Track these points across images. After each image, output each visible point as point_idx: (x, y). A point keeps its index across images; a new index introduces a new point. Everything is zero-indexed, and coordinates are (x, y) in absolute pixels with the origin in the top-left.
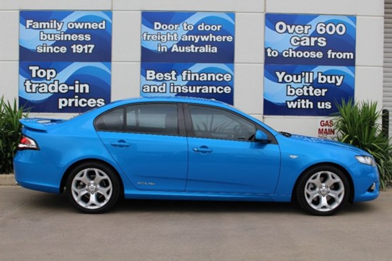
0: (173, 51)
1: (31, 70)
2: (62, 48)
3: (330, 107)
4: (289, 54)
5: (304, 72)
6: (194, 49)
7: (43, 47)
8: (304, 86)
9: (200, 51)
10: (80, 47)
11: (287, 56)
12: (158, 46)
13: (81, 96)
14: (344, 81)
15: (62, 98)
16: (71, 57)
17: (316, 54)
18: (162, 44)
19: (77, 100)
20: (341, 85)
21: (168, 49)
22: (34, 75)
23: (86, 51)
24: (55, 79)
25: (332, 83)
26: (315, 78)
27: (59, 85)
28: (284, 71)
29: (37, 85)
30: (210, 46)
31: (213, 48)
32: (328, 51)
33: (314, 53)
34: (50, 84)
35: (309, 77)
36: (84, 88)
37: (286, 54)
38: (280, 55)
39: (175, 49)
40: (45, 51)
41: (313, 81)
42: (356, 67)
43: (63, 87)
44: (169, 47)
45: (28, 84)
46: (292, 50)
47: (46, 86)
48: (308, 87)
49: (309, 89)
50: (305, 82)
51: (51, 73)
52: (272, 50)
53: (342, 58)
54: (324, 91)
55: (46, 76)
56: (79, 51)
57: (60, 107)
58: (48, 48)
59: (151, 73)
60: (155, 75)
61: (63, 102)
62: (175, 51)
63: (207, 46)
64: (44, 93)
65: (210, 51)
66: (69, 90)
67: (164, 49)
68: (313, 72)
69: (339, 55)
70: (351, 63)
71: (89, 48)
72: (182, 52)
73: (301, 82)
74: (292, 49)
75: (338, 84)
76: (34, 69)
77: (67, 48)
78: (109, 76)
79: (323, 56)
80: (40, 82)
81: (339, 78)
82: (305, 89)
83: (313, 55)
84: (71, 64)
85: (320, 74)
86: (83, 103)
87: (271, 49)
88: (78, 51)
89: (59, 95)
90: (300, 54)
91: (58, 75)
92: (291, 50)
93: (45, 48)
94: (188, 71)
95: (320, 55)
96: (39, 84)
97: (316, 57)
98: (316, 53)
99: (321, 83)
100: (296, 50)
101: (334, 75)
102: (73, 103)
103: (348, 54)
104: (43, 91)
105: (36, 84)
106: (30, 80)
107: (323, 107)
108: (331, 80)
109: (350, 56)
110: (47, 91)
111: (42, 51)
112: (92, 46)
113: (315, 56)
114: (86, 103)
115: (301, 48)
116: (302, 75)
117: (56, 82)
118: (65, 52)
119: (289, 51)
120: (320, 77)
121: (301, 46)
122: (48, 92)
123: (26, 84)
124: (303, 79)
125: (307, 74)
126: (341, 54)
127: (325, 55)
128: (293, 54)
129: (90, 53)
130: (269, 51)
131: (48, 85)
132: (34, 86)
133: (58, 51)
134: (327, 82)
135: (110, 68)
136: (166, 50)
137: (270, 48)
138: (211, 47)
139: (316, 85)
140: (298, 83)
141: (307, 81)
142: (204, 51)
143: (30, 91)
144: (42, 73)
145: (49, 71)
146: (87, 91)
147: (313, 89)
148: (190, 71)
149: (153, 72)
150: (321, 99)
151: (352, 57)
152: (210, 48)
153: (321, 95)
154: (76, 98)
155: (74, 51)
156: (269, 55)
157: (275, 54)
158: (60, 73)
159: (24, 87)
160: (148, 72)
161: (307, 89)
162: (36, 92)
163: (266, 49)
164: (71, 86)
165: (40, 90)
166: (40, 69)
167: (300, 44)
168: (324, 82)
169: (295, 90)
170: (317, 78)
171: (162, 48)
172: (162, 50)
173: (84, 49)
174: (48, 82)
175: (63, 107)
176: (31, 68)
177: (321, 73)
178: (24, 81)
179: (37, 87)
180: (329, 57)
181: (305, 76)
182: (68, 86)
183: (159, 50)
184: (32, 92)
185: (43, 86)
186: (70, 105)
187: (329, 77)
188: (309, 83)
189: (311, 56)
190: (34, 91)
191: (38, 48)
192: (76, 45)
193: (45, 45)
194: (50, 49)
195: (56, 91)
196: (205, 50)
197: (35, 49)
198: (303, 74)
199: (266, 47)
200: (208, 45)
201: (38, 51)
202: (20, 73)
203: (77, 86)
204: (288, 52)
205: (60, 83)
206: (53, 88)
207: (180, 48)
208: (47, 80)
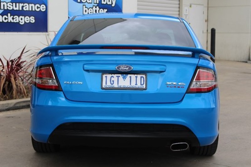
8: (93, 6)
14: (116, 3)
20: (115, 6)
25: (110, 5)
41: (99, 2)
48: (96, 7)
54: (105, 11)
82: (94, 8)
99: (103, 4)
108: (109, 1)
134: (107, 3)
139: (100, 5)
140: (90, 3)
147: (99, 9)
169: (88, 9)
188: (96, 3)
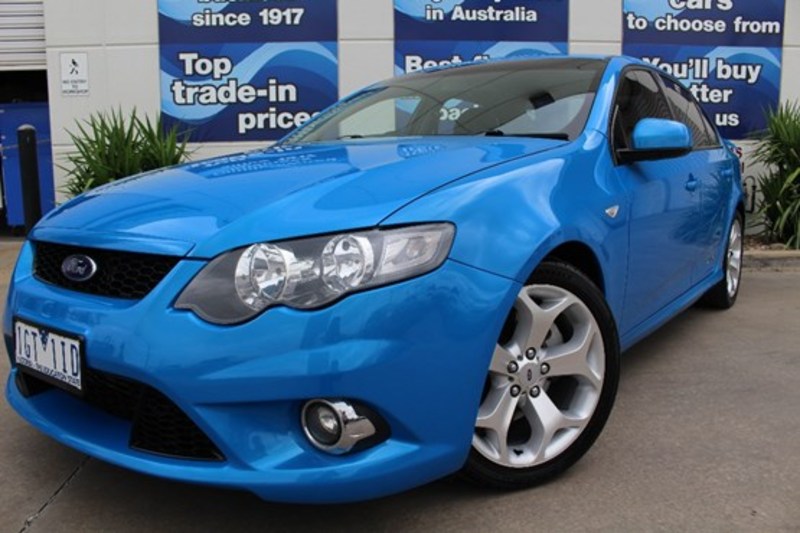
0: (454, 17)
1: (183, 61)
2: (241, 16)
3: (737, 122)
4: (666, 24)
5: (691, 58)
6: (494, 15)
7: (204, 15)
8: (692, 84)
9: (505, 18)
10: (275, 14)
11: (663, 27)
12: (426, 9)
13: (281, 107)
14: (762, 74)
15: (245, 112)
16: (260, 34)
17: (713, 25)
18: (435, 6)
19: (273, 116)
20: (756, 82)
21: (445, 15)
22: (189, 71)
23: (288, 21)
24: (230, 76)
25: (741, 80)
26: (711, 69)
27: (237, 89)
28: (657, 57)
29: (196, 89)
30: (523, 8)
31: (529, 12)
32: (734, 19)
33: (711, 22)
34: (221, 86)
35: (701, 68)
36: (287, 92)
37: (661, 24)
38: (651, 25)
39: (459, 14)
40: (208, 23)
41: (708, 75)
42: (785, 49)
43: (247, 91)
44: (447, 11)
45: (178, 88)
46: (673, 18)
47: (212, 90)
48: (699, 86)
49: (702, 90)
50: (694, 78)
51: (222, 66)
52: (636, 18)
53: (760, 31)
54: (727, 93)
55: (212, 72)
56: (275, 20)
57: (242, 130)
58: (214, 17)
59: (414, 61)
60: (422, 64)
61: (247, 121)
62: (458, 19)
63: (517, 9)
64: (210, 103)
65: (523, 19)
66: (257, 97)
67: (438, 15)
68: (708, 59)
69: (755, 27)
70: (775, 41)
71: (293, 16)
72: (472, 21)
73: (687, 78)
74: (671, 14)
75: (752, 80)
76: (188, 58)
77: (251, 17)
78: (334, 68)
79: (727, 27)
80: (201, 83)
81: (754, 68)
82: (694, 89)
83: (708, 26)
84: (260, 46)
85: (720, 62)
86: (286, 120)
87: (634, 15)
88: (272, 22)
89: (238, 107)
90: (685, 25)
91: (235, 68)
92: (669, 17)
93: (208, 17)
94: (482, 56)
95: (720, 26)
96: (200, 87)
97: (714, 30)
98: (715, 21)
99: (722, 79)
100: (679, 18)
101: (744, 64)
102: (267, 121)
103: (771, 24)
104: (207, 101)
105: (194, 87)
106: (181, 80)
107: (724, 123)
108: (739, 72)
109: (774, 27)
110: (215, 101)
111: (202, 23)
112: (300, 12)
113: (712, 29)
114: (292, 120)
115: (688, 14)
116: (688, 64)
117: (232, 83)
118: (247, 23)
119: (666, 19)
120: (721, 66)
121: (688, 9)
122: (218, 101)
123: (174, 88)
124: (691, 71)
125: (698, 62)
126: (758, 24)
127: (730, 26)
128: (673, 25)
129: (296, 25)
130: (630, 18)
131: (217, 89)
132: (191, 92)
133: (234, 23)
134: (732, 76)
135: (335, 53)
136: (441, 18)
137: (633, 13)
138: (526, 10)
139: (712, 81)
141: (697, 75)
142: (512, 19)
143: (183, 101)
144: (204, 66)
145: (217, 62)
146: (293, 97)
147: (708, 90)
148: (488, 56)
149: (419, 60)
150: (722, 108)
151: (777, 30)
152: (523, 13)
153: (722, 102)
154: (273, 112)
155: (265, 22)
156: (631, 26)
157: (641, 24)
158: (239, 65)
159: (171, 94)
160: (409, 59)
161: (697, 90)
162: (194, 104)
163: (625, 16)
164: (261, 88)
165: (202, 99)
166: (200, 57)
167: (685, 6)
168: (727, 76)
170: (716, 70)
171: (434, 12)
172: (434, 18)
173: (284, 18)
174: (217, 83)
175: (247, 130)
176: (182, 56)
177: (722, 59)
178: (171, 83)
179: (195, 94)
180: (737, 30)
181: (694, 66)
182: (256, 89)
183: (429, 18)
184: (186, 104)
185: (208, 91)
186: (261, 125)
187: (736, 68)
188: (701, 78)
189: (706, 29)
190: (190, 100)
191: (195, 18)
192: (269, 10)
193: (208, 11)
194: (218, 19)
195: (232, 99)
196: (515, 16)
197: (190, 19)
198: (691, 61)
199: (626, 11)
200: (520, 6)
201: (195, 24)
202: (163, 67)
203: (272, 89)
204: (664, 22)
205: (239, 84)
206: (227, 94)
207: (468, 12)
208: (214, 79)
